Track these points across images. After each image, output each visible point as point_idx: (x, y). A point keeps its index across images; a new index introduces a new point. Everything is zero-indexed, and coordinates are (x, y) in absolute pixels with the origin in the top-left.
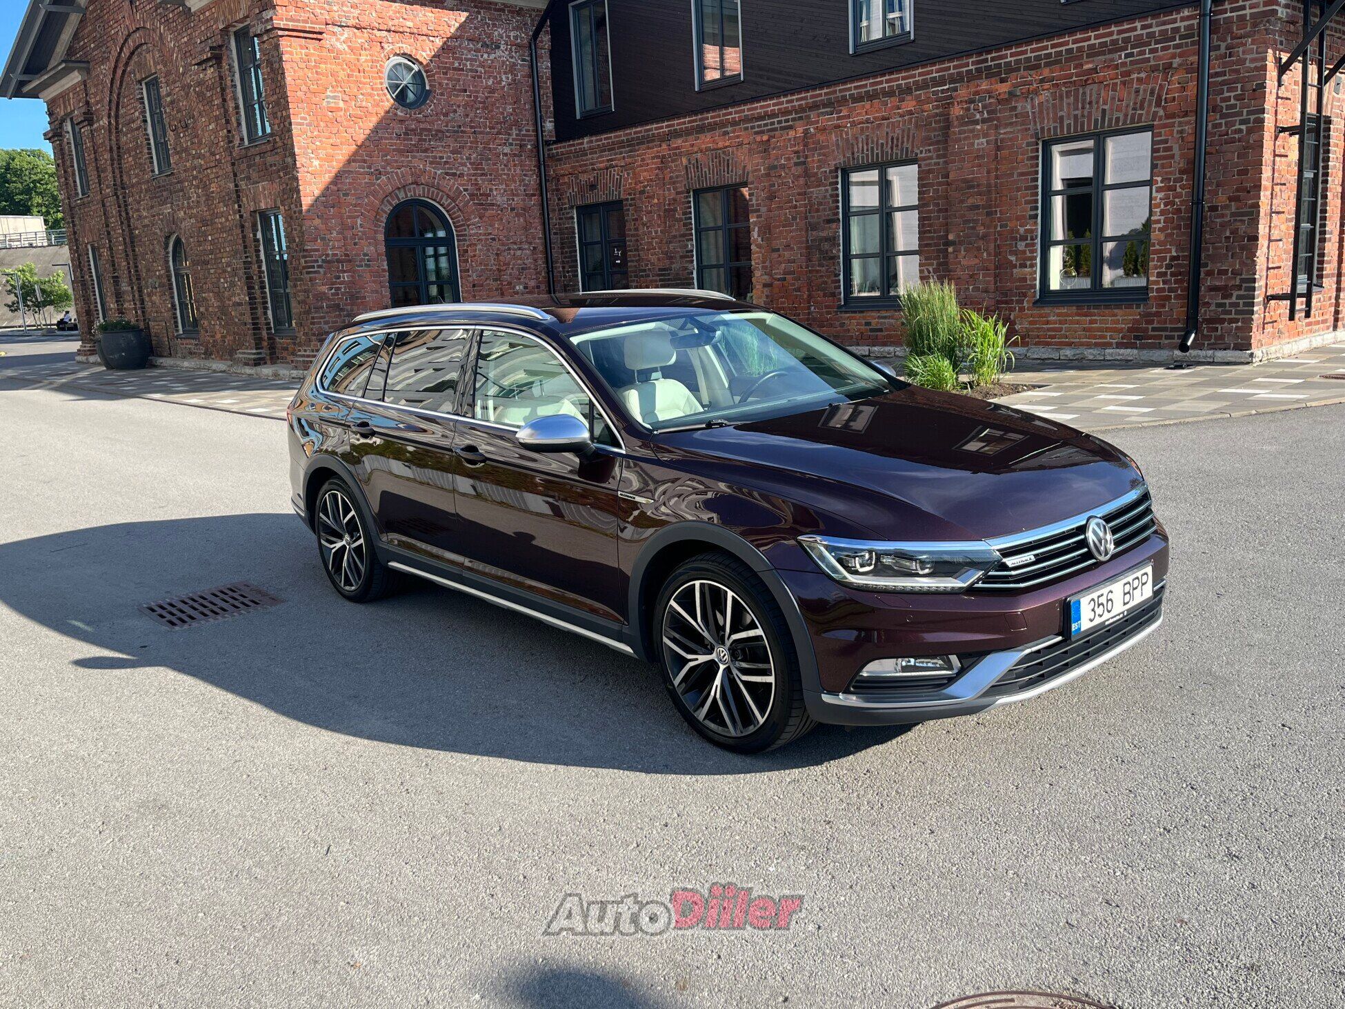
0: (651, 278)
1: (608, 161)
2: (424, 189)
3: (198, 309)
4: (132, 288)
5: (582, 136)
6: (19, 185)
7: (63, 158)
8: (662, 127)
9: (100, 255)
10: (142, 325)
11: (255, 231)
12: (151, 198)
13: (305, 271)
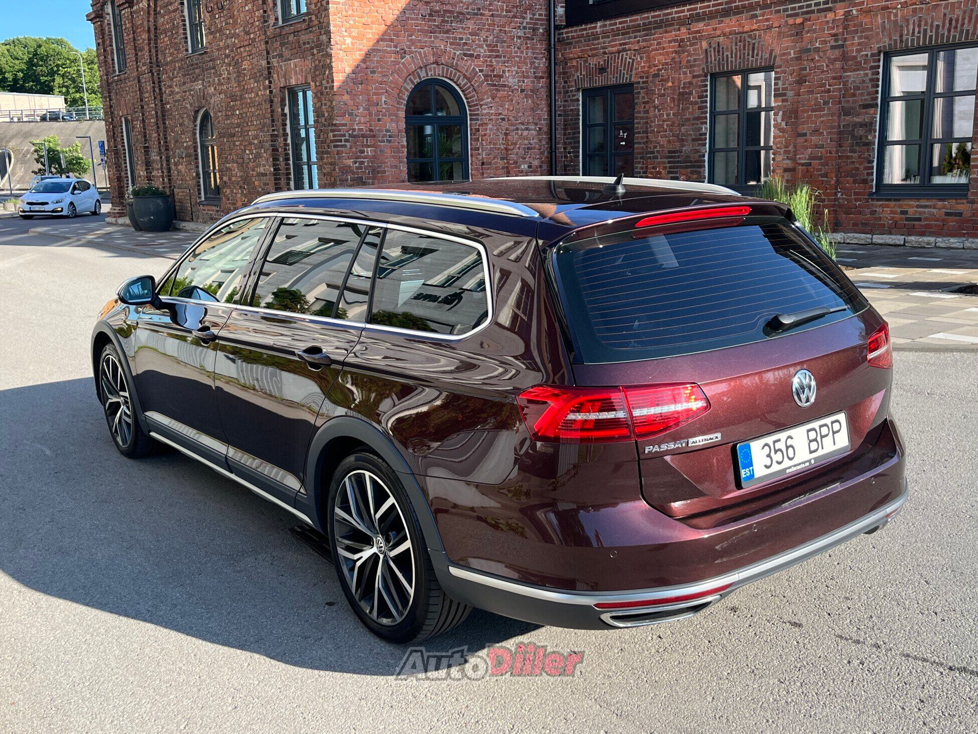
0: (659, 160)
1: (621, 45)
2: (443, 69)
3: (221, 178)
4: (161, 158)
5: (595, 20)
6: (44, 69)
7: (103, 37)
8: (683, 11)
9: (133, 127)
10: (168, 191)
11: (283, 106)
12: (184, 76)
13: (332, 144)
